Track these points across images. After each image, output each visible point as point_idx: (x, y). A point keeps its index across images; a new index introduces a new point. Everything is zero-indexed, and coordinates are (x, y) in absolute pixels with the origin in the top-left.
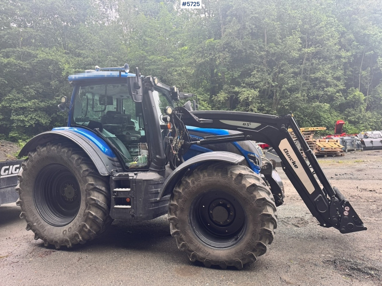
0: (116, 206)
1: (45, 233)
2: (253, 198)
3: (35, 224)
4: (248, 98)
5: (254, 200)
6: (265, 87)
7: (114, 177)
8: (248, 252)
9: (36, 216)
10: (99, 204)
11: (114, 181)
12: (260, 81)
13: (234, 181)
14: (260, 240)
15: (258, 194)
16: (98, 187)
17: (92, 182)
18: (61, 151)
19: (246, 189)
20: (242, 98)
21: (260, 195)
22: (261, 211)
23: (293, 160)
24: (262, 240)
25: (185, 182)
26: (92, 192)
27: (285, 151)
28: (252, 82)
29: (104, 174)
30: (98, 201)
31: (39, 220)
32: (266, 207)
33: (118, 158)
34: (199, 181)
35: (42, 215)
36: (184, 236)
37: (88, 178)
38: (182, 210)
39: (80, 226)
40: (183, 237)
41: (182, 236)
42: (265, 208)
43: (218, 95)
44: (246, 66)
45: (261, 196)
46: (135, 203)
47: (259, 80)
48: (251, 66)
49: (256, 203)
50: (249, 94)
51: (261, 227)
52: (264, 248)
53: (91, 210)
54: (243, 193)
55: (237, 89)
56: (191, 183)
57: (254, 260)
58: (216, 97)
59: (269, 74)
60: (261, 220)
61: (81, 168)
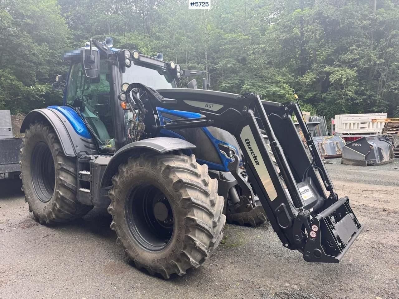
0: (81, 189)
1: (34, 206)
2: (178, 197)
3: (29, 197)
4: (340, 80)
5: (180, 199)
6: (366, 66)
7: (80, 158)
8: (172, 260)
9: (31, 190)
10: (66, 185)
11: (80, 163)
12: (360, 59)
13: (162, 173)
14: (184, 249)
15: (185, 192)
16: (65, 167)
17: (61, 162)
18: (43, 129)
19: (172, 185)
20: (332, 79)
21: (188, 193)
22: (186, 214)
23: (254, 155)
24: (187, 250)
25: (121, 171)
26: (60, 172)
27: (247, 142)
28: (349, 59)
29: (70, 155)
30: (65, 182)
31: (33, 194)
32: (192, 209)
33: (93, 140)
34: (131, 170)
35: (35, 190)
36: (119, 230)
37: (58, 157)
38: (118, 202)
39: (53, 204)
40: (119, 232)
41: (118, 230)
42: (191, 211)
43: (303, 76)
44: (343, 40)
45: (189, 195)
46: (93, 188)
47: (358, 57)
48: (350, 39)
49: (181, 203)
50: (342, 75)
51: (185, 233)
52: (188, 260)
53: (60, 190)
54: (169, 189)
55: (327, 69)
56: (125, 172)
57: (178, 272)
58: (302, 78)
59: (374, 49)
60: (185, 225)
61: (53, 146)
